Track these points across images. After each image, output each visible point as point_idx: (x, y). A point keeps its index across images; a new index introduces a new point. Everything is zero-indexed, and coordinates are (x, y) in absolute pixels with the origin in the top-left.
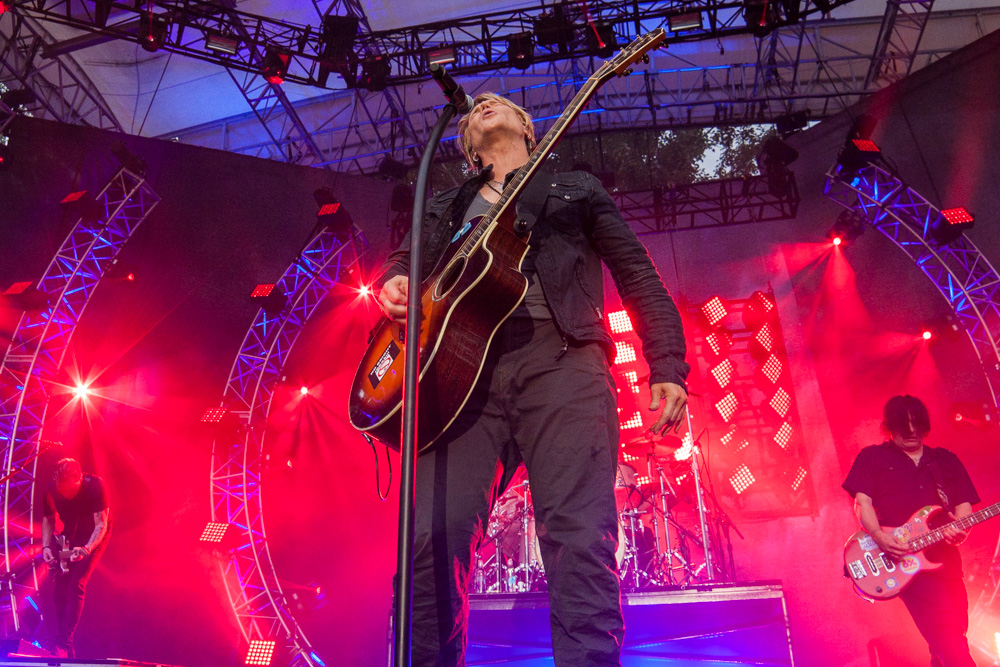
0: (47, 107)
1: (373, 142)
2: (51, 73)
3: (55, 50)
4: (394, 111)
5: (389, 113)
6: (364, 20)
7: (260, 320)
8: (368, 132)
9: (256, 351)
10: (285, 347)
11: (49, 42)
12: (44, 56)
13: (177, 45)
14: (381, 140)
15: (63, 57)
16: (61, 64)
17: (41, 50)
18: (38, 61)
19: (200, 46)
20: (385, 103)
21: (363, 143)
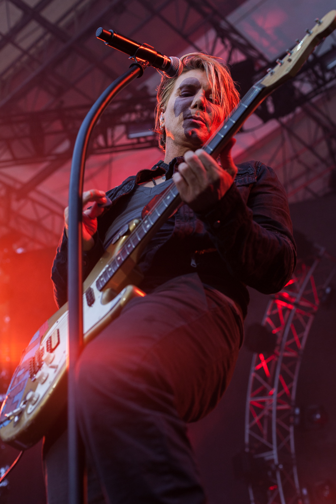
0: (33, 239)
1: (316, 165)
2: (28, 210)
3: (24, 191)
4: (325, 129)
5: (320, 133)
6: (261, 57)
7: (259, 361)
8: (309, 158)
9: (264, 392)
10: (289, 380)
11: (18, 186)
12: (18, 200)
13: (107, 146)
14: (323, 161)
15: (33, 195)
16: (34, 201)
17: (14, 196)
18: (15, 205)
19: (124, 140)
20: (313, 125)
21: (308, 170)
